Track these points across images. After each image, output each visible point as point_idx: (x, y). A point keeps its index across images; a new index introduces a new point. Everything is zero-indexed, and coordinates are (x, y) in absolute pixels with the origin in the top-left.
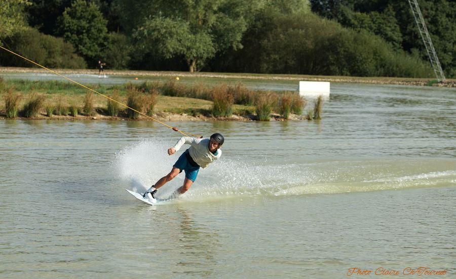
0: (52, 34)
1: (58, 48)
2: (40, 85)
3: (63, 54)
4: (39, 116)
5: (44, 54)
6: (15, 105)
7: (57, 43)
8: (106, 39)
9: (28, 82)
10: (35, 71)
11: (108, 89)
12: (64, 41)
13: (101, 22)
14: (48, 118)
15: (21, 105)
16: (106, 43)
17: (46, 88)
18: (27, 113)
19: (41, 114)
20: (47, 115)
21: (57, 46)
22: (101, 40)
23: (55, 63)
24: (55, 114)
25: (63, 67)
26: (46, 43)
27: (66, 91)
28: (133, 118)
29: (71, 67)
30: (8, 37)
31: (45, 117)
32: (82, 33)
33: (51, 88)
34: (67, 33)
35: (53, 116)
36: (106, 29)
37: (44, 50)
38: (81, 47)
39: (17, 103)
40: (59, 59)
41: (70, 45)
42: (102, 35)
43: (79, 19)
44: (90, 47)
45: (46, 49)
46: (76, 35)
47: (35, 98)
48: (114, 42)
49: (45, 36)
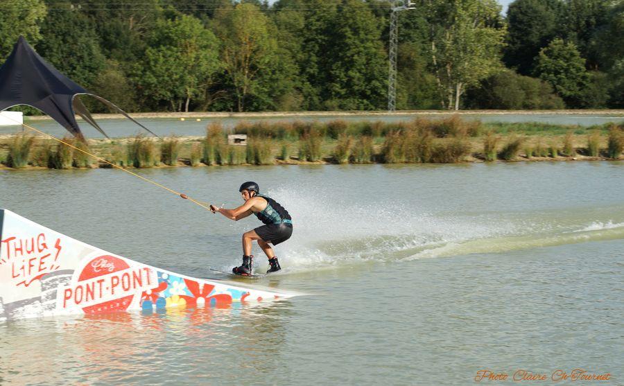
0: (529, 74)
1: (536, 90)
2: (519, 127)
3: (540, 94)
4: (518, 158)
5: (521, 96)
6: (493, 147)
7: (535, 83)
8: (584, 78)
9: (507, 125)
10: (513, 113)
11: (587, 129)
12: (542, 82)
13: (579, 62)
14: (527, 160)
15: (500, 147)
16: (584, 82)
17: (524, 130)
18: (505, 156)
19: (519, 156)
20: (526, 157)
21: (535, 87)
22: (579, 79)
23: (533, 104)
24: (534, 156)
25: (541, 108)
26: (523, 84)
27: (544, 132)
28: (614, 159)
29: (549, 108)
30: (484, 79)
31: (525, 159)
32: (560, 73)
33: (529, 130)
34: (542, 74)
35: (533, 157)
36: (584, 68)
37: (522, 92)
38: (559, 87)
39: (496, 145)
40: (537, 100)
41: (548, 86)
42: (581, 74)
43: (556, 58)
44: (569, 87)
45: (524, 90)
46: (553, 75)
47: (513, 140)
48: (593, 81)
49: (522, 77)
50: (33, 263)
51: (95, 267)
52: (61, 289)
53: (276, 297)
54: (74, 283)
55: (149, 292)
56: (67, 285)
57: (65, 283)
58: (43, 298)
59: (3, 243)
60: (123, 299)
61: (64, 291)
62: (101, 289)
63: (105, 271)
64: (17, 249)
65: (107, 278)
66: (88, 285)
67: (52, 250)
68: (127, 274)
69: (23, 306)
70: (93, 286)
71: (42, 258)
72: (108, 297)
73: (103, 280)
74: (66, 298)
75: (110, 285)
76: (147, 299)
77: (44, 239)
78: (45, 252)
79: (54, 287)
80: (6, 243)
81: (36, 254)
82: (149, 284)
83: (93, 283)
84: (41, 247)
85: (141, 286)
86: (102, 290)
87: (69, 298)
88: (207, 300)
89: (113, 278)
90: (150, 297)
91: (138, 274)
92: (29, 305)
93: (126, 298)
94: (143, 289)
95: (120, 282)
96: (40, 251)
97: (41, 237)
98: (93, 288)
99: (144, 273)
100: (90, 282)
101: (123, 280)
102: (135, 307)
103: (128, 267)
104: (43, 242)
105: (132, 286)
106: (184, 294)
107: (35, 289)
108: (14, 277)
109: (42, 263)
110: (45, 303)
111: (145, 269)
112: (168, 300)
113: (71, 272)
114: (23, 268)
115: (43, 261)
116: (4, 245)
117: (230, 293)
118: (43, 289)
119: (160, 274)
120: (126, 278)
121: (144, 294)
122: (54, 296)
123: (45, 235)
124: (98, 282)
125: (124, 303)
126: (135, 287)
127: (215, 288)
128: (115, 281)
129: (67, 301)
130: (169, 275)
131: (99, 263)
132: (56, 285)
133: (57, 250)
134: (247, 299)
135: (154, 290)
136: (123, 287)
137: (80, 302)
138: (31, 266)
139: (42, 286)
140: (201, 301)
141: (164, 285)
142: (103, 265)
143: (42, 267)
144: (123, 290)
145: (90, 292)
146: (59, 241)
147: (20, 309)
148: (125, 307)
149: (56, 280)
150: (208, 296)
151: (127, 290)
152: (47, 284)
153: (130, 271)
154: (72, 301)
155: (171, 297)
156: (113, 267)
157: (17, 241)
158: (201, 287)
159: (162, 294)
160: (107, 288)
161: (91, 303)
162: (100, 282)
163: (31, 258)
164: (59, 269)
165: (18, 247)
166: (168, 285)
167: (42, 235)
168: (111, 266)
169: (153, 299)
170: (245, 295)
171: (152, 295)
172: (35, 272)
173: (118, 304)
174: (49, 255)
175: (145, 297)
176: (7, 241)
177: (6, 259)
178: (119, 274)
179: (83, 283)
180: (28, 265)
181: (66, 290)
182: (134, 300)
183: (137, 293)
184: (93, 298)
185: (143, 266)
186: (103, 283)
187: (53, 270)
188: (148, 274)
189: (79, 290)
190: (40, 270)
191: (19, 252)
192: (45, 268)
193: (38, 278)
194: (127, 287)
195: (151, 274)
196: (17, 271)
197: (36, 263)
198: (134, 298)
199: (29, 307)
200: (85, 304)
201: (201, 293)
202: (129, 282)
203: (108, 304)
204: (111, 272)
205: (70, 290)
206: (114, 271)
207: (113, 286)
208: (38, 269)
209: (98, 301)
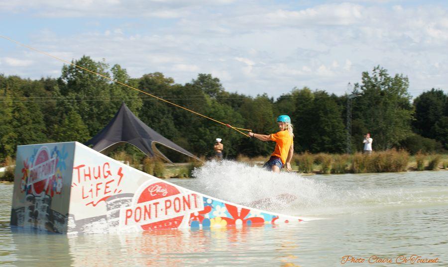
50: (99, 187)
51: (151, 191)
52: (123, 209)
53: (300, 220)
54: (134, 205)
55: (196, 214)
56: (128, 206)
57: (126, 205)
58: (108, 216)
59: (74, 170)
60: (174, 219)
61: (125, 211)
62: (156, 210)
63: (160, 196)
64: (86, 175)
65: (162, 201)
66: (145, 207)
67: (115, 176)
68: (177, 199)
69: (91, 222)
70: (150, 207)
71: (107, 183)
72: (162, 217)
73: (158, 203)
74: (128, 217)
75: (164, 207)
76: (195, 219)
77: (109, 167)
78: (109, 179)
79: (117, 208)
80: (77, 170)
81: (102, 180)
82: (196, 207)
83: (150, 205)
84: (106, 174)
85: (190, 209)
86: (158, 211)
87: (129, 217)
88: (244, 222)
89: (166, 201)
90: (198, 218)
91: (187, 199)
92: (97, 222)
93: (177, 218)
94: (191, 212)
95: (173, 204)
96: (105, 177)
97: (107, 166)
98: (150, 210)
99: (192, 198)
100: (147, 204)
101: (174, 203)
102: (185, 226)
103: (179, 193)
104: (109, 170)
105: (182, 208)
106: (225, 216)
107: (101, 209)
108: (84, 198)
109: (107, 187)
110: (110, 221)
111: (192, 195)
112: (212, 221)
113: (132, 195)
114: (91, 191)
115: (108, 185)
116: (75, 172)
117: (262, 217)
118: (108, 209)
119: (205, 199)
120: (177, 202)
121: (192, 215)
122: (117, 215)
123: (110, 164)
124: (154, 204)
125: (176, 222)
126: (184, 210)
127: (251, 212)
128: (168, 204)
129: (128, 219)
130: (213, 201)
131: (155, 189)
132: (119, 206)
133: (119, 177)
134: (276, 222)
135: (200, 212)
136: (175, 209)
137: (139, 220)
138: (98, 189)
139: (107, 206)
140: (239, 222)
141: (208, 208)
142: (158, 190)
143: (108, 190)
144: (174, 212)
145: (147, 212)
146: (121, 169)
147: (89, 225)
148: (176, 226)
149: (119, 201)
150: (245, 219)
151: (178, 211)
152: (111, 205)
153: (180, 196)
154: (132, 219)
155: (214, 219)
156: (166, 192)
157: (86, 168)
158: (239, 211)
159: (207, 216)
160: (162, 210)
161: (148, 221)
162: (156, 204)
163: (98, 183)
164: (121, 193)
165: (87, 173)
166: (212, 209)
167: (107, 164)
168: (165, 192)
169: (200, 220)
170: (275, 218)
171: (199, 216)
172: (101, 195)
173: (171, 223)
174: (113, 180)
175: (193, 218)
176: (78, 168)
177: (77, 183)
178: (172, 198)
179: (142, 205)
180: (96, 189)
181: (128, 211)
182: (183, 220)
183: (186, 214)
184: (150, 217)
185: (191, 192)
186: (158, 205)
187: (117, 193)
188: (195, 199)
189: (138, 211)
190: (106, 193)
191: (87, 178)
192: (110, 191)
193: (104, 199)
194: (178, 209)
195: (197, 199)
196: (87, 193)
197: (102, 187)
198: (184, 218)
199: (96, 224)
200: (143, 222)
201: (239, 215)
202: (180, 205)
203: (162, 223)
204: (165, 197)
205: (130, 210)
206: (167, 196)
207: (167, 208)
208: (104, 192)
209: (154, 220)
